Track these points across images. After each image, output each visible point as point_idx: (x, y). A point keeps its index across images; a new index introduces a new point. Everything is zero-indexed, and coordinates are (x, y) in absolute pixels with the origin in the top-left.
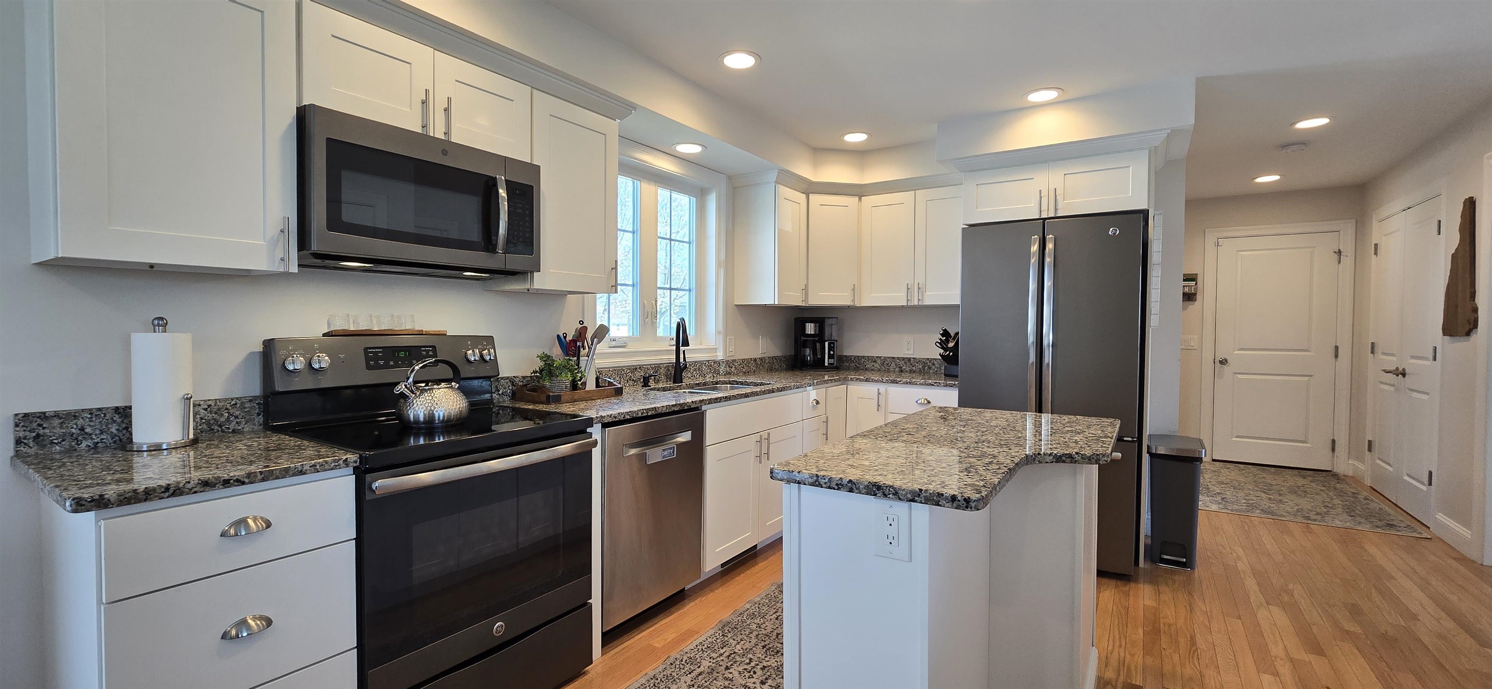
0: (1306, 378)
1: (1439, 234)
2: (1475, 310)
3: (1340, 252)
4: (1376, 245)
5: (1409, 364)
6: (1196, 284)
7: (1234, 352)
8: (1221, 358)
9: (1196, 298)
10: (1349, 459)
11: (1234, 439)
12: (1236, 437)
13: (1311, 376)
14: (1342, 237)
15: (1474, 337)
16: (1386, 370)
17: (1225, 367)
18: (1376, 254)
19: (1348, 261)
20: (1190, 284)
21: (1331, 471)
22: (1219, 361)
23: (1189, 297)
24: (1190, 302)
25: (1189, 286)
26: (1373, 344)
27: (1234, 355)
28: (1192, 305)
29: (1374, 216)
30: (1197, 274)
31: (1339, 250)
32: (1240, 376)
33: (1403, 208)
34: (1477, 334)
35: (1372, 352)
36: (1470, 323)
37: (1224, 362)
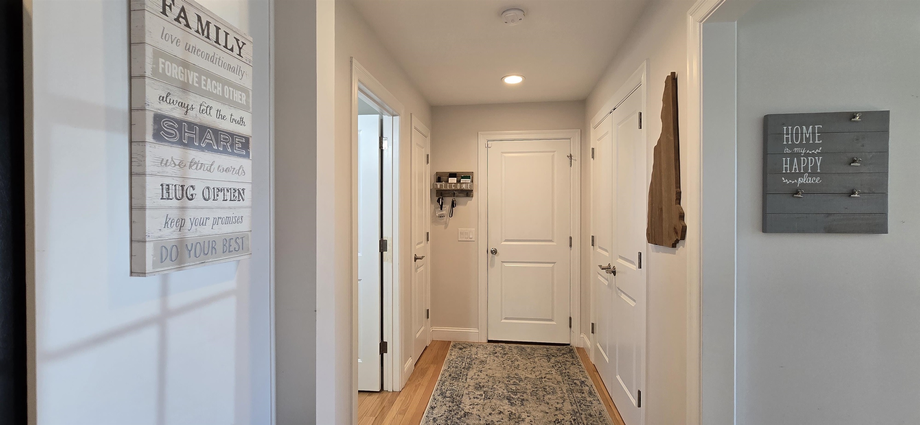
0: (551, 265)
1: (641, 128)
2: (682, 216)
3: (571, 156)
4: (593, 149)
5: (619, 264)
6: (472, 181)
7: (501, 243)
8: (493, 249)
9: (473, 195)
10: (581, 333)
11: (503, 321)
12: (504, 319)
13: (554, 263)
14: (572, 142)
15: (680, 249)
16: (601, 266)
17: (496, 257)
18: (593, 157)
19: (576, 163)
20: (466, 182)
21: (569, 345)
22: (491, 250)
23: (467, 193)
24: (468, 198)
25: (465, 183)
26: (593, 237)
27: (502, 246)
28: (470, 200)
29: (591, 124)
30: (473, 172)
31: (570, 154)
32: (506, 265)
33: (610, 111)
34: (684, 247)
35: (593, 245)
36: (677, 233)
37: (494, 252)
